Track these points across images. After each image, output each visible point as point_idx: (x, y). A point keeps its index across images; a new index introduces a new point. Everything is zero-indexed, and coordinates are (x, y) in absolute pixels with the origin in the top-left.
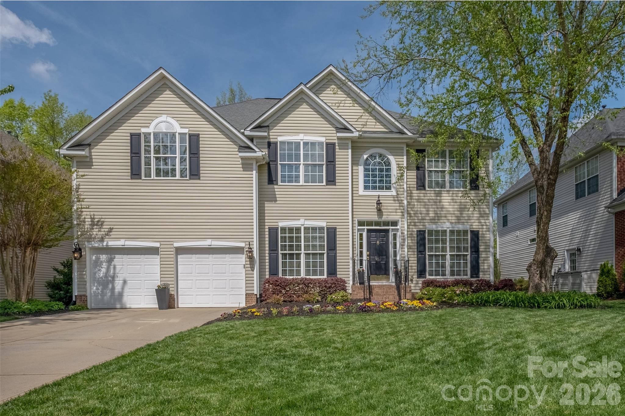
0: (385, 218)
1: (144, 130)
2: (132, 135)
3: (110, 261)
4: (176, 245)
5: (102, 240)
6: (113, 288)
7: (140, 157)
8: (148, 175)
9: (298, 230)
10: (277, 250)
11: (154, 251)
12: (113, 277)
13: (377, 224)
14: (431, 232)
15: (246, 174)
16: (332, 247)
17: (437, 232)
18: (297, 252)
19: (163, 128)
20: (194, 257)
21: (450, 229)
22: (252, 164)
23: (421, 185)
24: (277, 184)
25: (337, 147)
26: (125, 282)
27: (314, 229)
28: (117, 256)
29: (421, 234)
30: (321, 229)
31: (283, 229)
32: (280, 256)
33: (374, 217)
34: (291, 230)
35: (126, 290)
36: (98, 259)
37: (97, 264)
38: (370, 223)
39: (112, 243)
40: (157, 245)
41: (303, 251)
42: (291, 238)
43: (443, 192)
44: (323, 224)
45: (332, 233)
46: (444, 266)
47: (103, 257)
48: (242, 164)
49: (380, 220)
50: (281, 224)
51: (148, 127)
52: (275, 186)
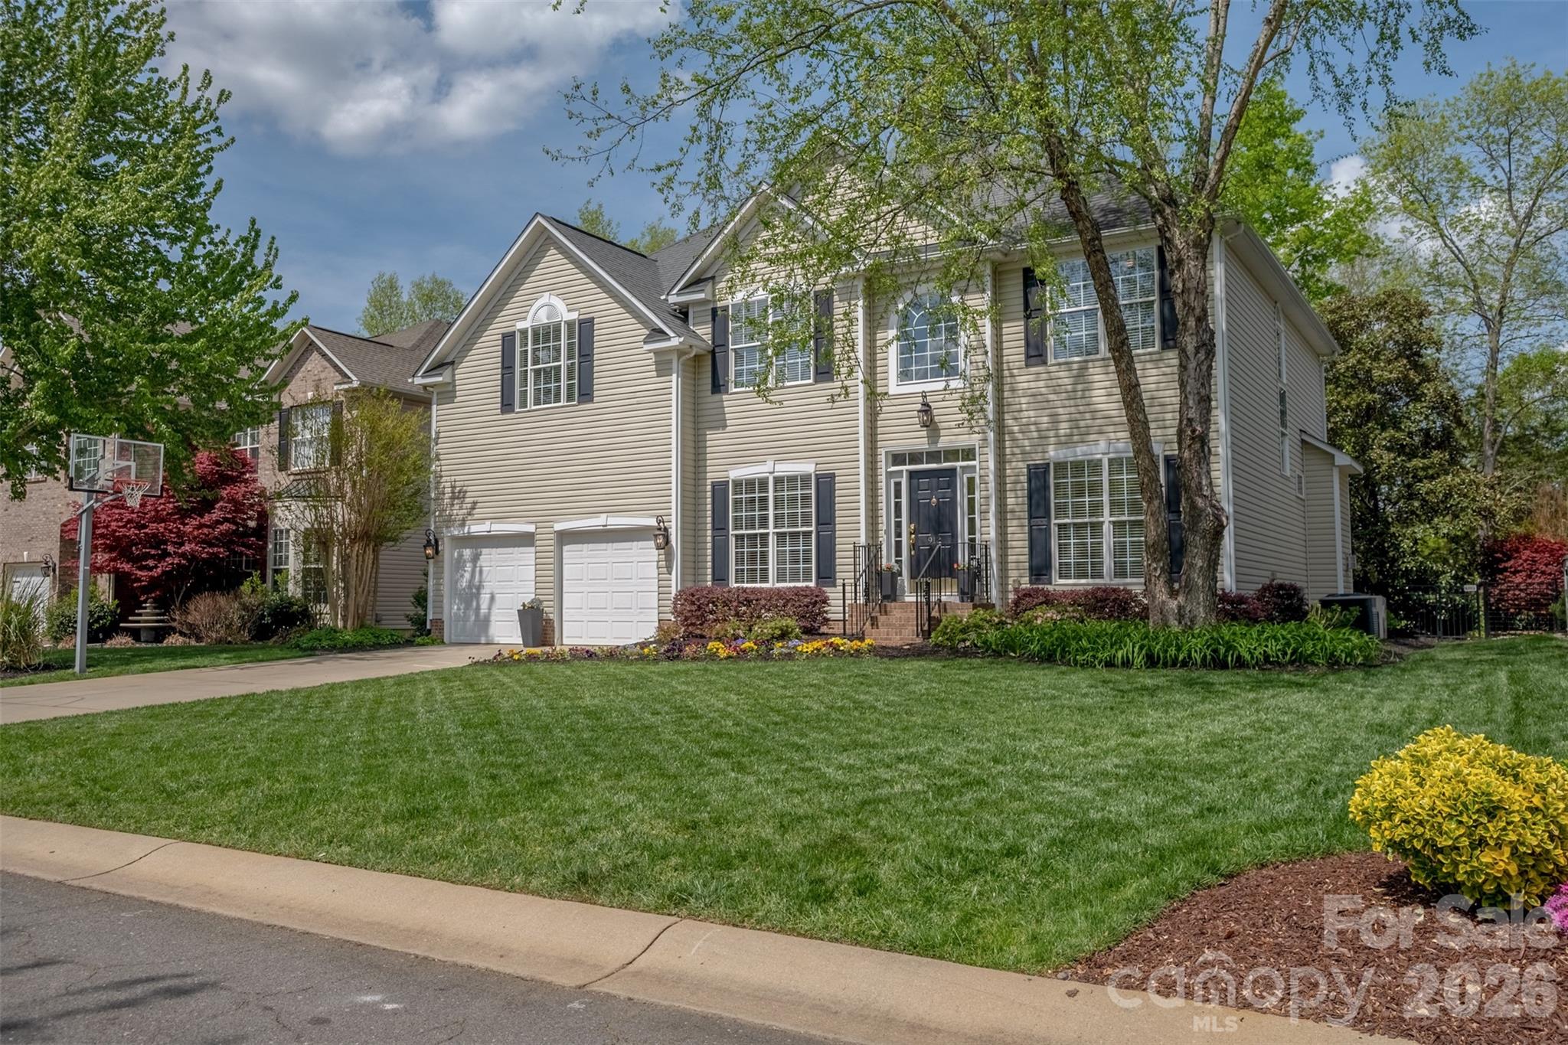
0: (944, 442)
1: (520, 325)
2: (504, 336)
3: (475, 559)
4: (558, 527)
5: (463, 524)
6: (478, 608)
7: (513, 373)
8: (524, 404)
9: (763, 484)
10: (725, 528)
11: (525, 540)
12: (479, 588)
13: (933, 456)
14: (1061, 467)
15: (660, 383)
16: (826, 519)
17: (1078, 466)
18: (761, 531)
19: (543, 318)
20: (586, 548)
21: (1111, 456)
22: (670, 362)
23: (1035, 353)
24: (727, 392)
25: (836, 298)
26: (492, 598)
27: (792, 479)
28: (485, 551)
29: (1038, 476)
30: (805, 479)
31: (737, 484)
32: (732, 541)
33: (919, 441)
34: (750, 483)
35: (494, 611)
36: (461, 555)
37: (459, 565)
38: (915, 458)
39: (477, 529)
40: (531, 528)
41: (771, 529)
42: (751, 502)
43: (1090, 365)
44: (808, 468)
45: (826, 485)
46: (1097, 551)
47: (467, 553)
48: (657, 363)
49: (933, 449)
50: (735, 474)
51: (525, 318)
52: (725, 397)
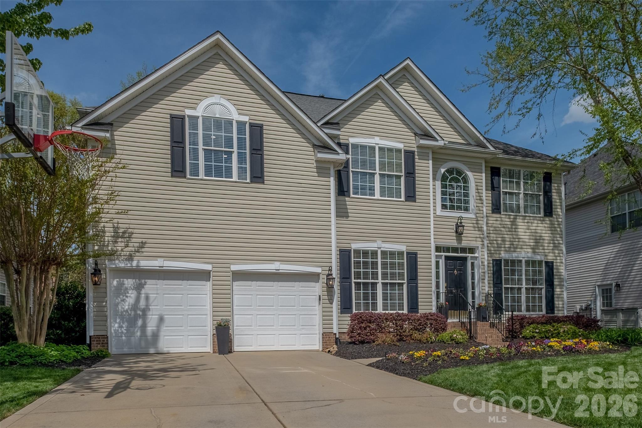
0: (464, 244)
1: (188, 112)
2: (173, 117)
3: (139, 288)
4: (234, 268)
5: (130, 258)
6: (144, 326)
7: (184, 148)
8: (195, 172)
9: (374, 253)
10: (349, 278)
11: (204, 275)
12: (145, 311)
13: (455, 250)
14: (506, 261)
15: (322, 181)
16: (413, 277)
17: (513, 262)
18: (373, 281)
19: (218, 112)
20: (254, 285)
21: (526, 259)
22: (329, 169)
23: (496, 208)
24: (349, 196)
25: (416, 157)
26: (161, 319)
27: (392, 254)
28: (149, 281)
29: (497, 264)
30: (401, 254)
31: (357, 252)
32: (353, 285)
33: (454, 243)
34: (365, 253)
35: (164, 328)
36: (121, 285)
37: (121, 291)
38: (447, 249)
39: (145, 264)
40: (208, 267)
41: (380, 280)
42: (366, 264)
43: (518, 217)
44: (403, 248)
45: (413, 258)
46: (519, 301)
47: (129, 283)
48: (317, 168)
49: (459, 246)
50: (355, 246)
51: (195, 108)
52: (347, 199)
